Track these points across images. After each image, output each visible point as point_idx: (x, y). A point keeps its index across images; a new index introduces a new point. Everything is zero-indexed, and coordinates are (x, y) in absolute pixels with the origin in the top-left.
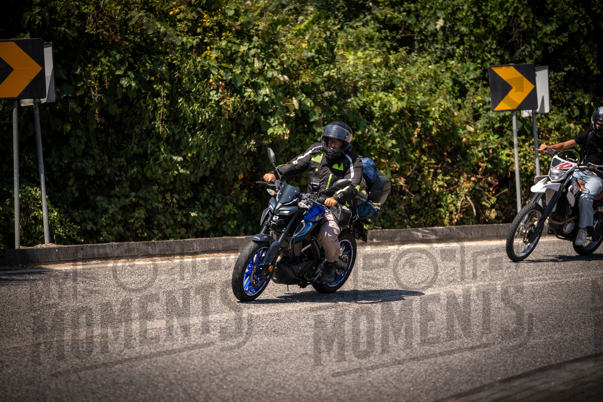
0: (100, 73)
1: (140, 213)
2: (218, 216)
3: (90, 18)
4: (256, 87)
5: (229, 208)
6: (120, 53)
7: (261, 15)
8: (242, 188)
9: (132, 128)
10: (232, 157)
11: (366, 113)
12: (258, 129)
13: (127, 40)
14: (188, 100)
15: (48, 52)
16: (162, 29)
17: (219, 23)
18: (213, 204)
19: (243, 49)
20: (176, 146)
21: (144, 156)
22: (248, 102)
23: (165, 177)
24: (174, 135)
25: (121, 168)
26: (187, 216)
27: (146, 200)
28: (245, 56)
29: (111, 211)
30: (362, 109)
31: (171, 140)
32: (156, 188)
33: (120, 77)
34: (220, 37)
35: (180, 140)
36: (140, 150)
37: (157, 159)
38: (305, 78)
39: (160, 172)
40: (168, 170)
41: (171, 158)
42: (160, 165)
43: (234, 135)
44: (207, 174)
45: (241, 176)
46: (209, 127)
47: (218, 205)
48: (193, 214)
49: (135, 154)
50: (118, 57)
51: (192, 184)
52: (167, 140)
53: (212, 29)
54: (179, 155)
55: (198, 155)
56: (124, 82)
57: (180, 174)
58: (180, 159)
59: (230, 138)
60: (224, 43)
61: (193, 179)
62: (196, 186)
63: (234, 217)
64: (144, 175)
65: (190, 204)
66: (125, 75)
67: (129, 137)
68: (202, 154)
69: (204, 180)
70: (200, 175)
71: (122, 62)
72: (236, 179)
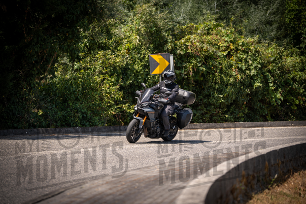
0: (193, 66)
1: (208, 116)
2: (237, 117)
3: (189, 47)
4: (250, 70)
5: (241, 114)
6: (200, 58)
7: (252, 44)
8: (246, 107)
9: (205, 85)
10: (241, 96)
11: (294, 80)
12: (251, 85)
13: (202, 54)
14: (225, 75)
15: (171, 58)
16: (215, 50)
17: (236, 48)
18: (235, 113)
19: (245, 57)
20: (220, 91)
21: (209, 95)
22: (247, 76)
23: (217, 103)
24: (220, 88)
25: (201, 100)
26: (225, 117)
27: (210, 111)
28: (246, 59)
29: (197, 115)
30: (292, 79)
31: (219, 89)
32: (213, 106)
33: (199, 66)
34: (237, 52)
35: (222, 90)
36: (208, 94)
37: (213, 96)
38: (270, 67)
39: (215, 101)
40: (218, 101)
41: (219, 96)
42: (215, 99)
43: (242, 88)
44: (232, 102)
45: (245, 103)
46: (233, 85)
47: (237, 113)
48: (227, 116)
49: (206, 95)
50: (199, 60)
51: (227, 105)
52: (217, 89)
53: (234, 49)
54: (222, 95)
55: (228, 95)
56: (201, 68)
57: (222, 102)
58: (222, 96)
59: (241, 89)
60: (239, 55)
61: (227, 103)
62: (228, 107)
63: (243, 117)
64: (209, 102)
65: (226, 113)
66: (201, 66)
67: (204, 89)
68: (230, 95)
69: (232, 104)
70: (230, 102)
71: (200, 62)
72: (243, 104)
